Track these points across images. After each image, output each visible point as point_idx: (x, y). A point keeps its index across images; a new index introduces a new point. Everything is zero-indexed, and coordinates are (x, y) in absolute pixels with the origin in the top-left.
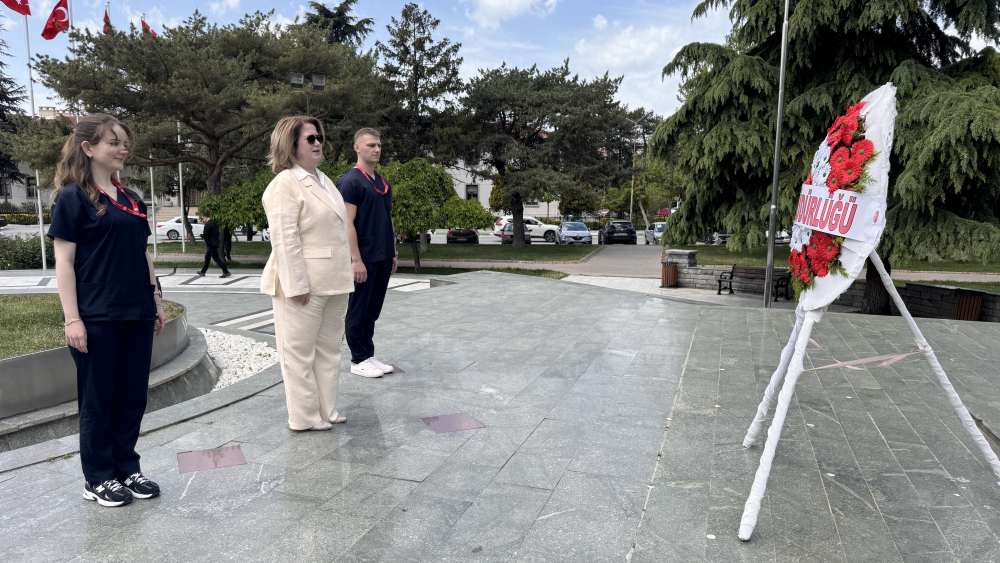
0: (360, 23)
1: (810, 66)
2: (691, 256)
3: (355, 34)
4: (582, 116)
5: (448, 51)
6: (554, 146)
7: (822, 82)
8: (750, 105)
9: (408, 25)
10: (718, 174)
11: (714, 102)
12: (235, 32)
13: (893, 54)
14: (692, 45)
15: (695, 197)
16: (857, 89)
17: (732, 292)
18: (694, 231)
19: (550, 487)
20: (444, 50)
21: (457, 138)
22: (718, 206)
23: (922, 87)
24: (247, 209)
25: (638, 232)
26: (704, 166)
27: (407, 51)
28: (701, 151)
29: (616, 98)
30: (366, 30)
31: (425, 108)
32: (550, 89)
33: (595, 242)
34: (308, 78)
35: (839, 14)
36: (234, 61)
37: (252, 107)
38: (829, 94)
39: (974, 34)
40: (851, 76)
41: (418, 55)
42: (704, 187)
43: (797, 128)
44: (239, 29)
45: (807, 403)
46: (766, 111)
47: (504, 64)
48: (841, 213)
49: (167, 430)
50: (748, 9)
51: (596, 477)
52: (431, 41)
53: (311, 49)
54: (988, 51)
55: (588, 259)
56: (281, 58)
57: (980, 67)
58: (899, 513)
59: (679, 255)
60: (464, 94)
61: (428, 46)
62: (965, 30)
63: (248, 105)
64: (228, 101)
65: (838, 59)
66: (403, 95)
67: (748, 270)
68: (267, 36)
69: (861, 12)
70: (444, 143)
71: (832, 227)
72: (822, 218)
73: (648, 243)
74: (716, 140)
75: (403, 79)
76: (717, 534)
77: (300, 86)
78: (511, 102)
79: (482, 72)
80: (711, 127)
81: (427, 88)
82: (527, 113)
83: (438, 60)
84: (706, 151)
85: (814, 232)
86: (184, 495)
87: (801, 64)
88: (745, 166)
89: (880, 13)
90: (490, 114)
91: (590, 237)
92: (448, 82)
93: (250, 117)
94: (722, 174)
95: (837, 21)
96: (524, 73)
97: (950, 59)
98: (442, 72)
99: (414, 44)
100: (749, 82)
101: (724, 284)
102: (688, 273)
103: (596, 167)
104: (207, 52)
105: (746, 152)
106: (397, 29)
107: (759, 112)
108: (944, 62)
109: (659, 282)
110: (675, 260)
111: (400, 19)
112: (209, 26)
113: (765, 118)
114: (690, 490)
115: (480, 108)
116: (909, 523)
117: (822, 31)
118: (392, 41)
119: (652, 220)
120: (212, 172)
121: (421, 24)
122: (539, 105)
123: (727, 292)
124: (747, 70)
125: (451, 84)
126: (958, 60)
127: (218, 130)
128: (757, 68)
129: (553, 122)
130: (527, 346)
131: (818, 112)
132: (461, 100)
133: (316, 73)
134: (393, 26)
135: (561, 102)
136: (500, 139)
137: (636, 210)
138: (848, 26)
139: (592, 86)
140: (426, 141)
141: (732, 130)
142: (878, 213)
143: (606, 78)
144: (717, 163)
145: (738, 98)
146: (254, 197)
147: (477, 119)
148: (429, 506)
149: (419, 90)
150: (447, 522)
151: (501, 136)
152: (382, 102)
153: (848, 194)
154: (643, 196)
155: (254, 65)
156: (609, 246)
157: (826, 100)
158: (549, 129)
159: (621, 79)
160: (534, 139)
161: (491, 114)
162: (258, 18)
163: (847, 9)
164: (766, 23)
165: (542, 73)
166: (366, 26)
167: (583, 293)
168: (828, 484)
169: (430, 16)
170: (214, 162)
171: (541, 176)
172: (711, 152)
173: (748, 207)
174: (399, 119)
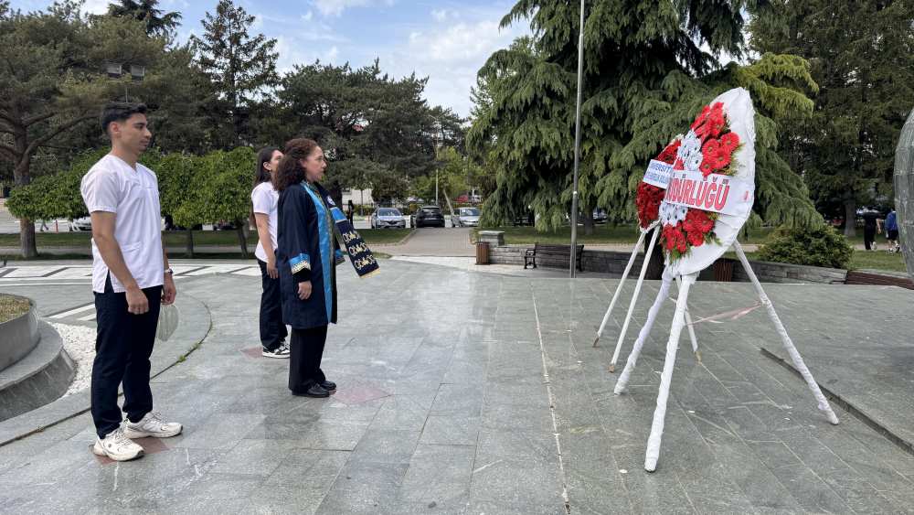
0: (167, 16)
1: (598, 73)
2: (500, 236)
3: (163, 27)
4: (395, 112)
5: (264, 46)
6: (370, 139)
7: (607, 87)
8: (551, 105)
9: (222, 21)
10: (526, 164)
11: (521, 102)
12: (43, 20)
13: (663, 65)
14: (501, 51)
15: (506, 185)
16: (636, 93)
17: (535, 266)
18: (506, 213)
19: (472, 443)
20: (260, 45)
21: (277, 128)
22: (525, 192)
23: (687, 92)
24: (62, 199)
25: (445, 216)
26: (514, 158)
27: (223, 45)
28: (511, 145)
29: (423, 96)
30: (174, 24)
31: (243, 99)
32: (362, 86)
33: (408, 226)
34: (126, 68)
35: (621, 30)
36: (43, 48)
37: (64, 96)
38: (615, 97)
39: (722, 51)
40: (631, 82)
41: (234, 49)
42: (513, 175)
43: (589, 125)
44: (47, 16)
45: (648, 354)
46: (564, 111)
47: (318, 61)
48: (716, 193)
49: (66, 422)
50: (546, 22)
51: (509, 430)
52: (247, 37)
53: (127, 40)
54: (732, 65)
55: (407, 241)
56: (94, 47)
57: (726, 78)
58: (754, 437)
59: (491, 236)
60: (280, 88)
61: (243, 41)
62: (715, 48)
63: (61, 94)
64: (39, 89)
65: (620, 68)
66: (220, 86)
67: (548, 247)
68: (78, 23)
69: (638, 29)
70: (262, 133)
71: (708, 205)
72: (698, 197)
73: (454, 226)
74: (523, 135)
75: (220, 72)
76: (626, 469)
77: (117, 76)
78: (328, 97)
79: (297, 67)
80: (519, 124)
81: (244, 81)
82: (343, 107)
83: (254, 54)
84: (516, 145)
85: (690, 209)
86: (115, 485)
87: (591, 71)
88: (547, 158)
89: (653, 31)
90: (306, 107)
91: (404, 221)
92: (265, 76)
93: (64, 106)
94: (529, 164)
95: (620, 35)
96: (338, 70)
97: (703, 70)
98: (258, 66)
99: (230, 39)
100: (550, 86)
101: (530, 260)
102: (498, 251)
103: (409, 158)
104: (15, 38)
105: (548, 146)
106: (211, 24)
107: (558, 112)
108: (699, 73)
109: (475, 260)
110: (487, 240)
111: (214, 14)
112: (12, 12)
113: (564, 117)
114: (589, 433)
115: (296, 100)
116: (764, 444)
117: (608, 43)
118: (206, 35)
119: (455, 207)
120: (20, 162)
121: (236, 20)
122: (353, 101)
123: (532, 267)
124: (548, 76)
125: (268, 78)
126: (709, 72)
127: (26, 118)
128: (557, 74)
129: (367, 116)
130: (396, 320)
131: (606, 112)
132: (276, 93)
133: (133, 63)
134: (208, 21)
135: (375, 98)
136: (319, 131)
137: (441, 197)
138: (628, 40)
139: (400, 84)
140: (244, 131)
141: (536, 127)
142: (747, 192)
143: (413, 78)
144: (526, 155)
145: (541, 100)
146: (71, 187)
147: (294, 111)
148: (370, 471)
149: (236, 82)
150: (394, 485)
151: (319, 128)
152: (198, 93)
153: (721, 177)
154: (446, 185)
155: (65, 54)
156: (422, 230)
157: (612, 102)
158: (364, 123)
159: (426, 80)
160: (349, 131)
161: (309, 107)
162: (68, 6)
163: (628, 26)
164: (561, 35)
165: (355, 70)
166: (173, 20)
167: (424, 271)
168: (692, 419)
169: (244, 13)
170: (21, 152)
171: (360, 165)
172: (520, 146)
173: (551, 193)
174: (216, 109)
